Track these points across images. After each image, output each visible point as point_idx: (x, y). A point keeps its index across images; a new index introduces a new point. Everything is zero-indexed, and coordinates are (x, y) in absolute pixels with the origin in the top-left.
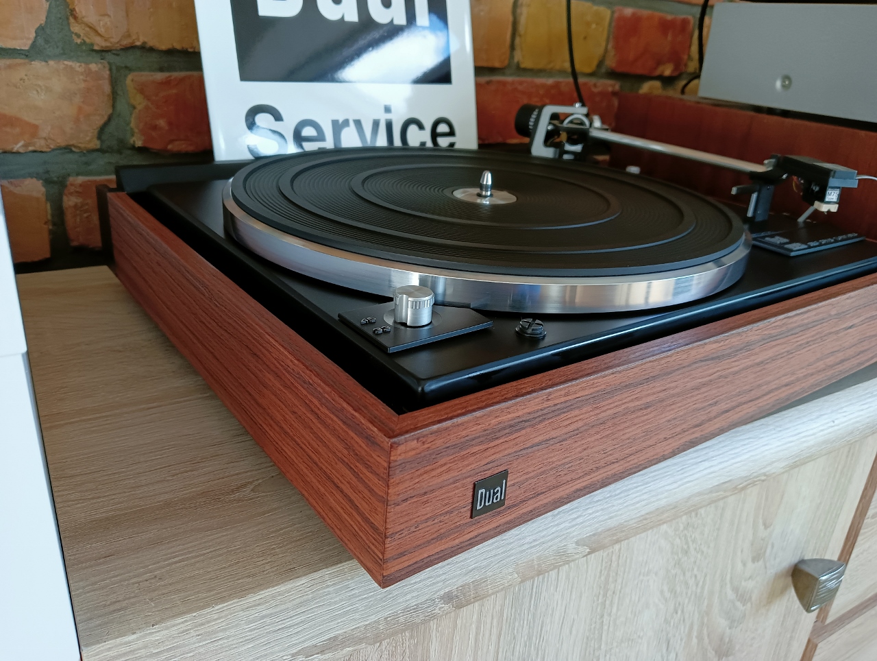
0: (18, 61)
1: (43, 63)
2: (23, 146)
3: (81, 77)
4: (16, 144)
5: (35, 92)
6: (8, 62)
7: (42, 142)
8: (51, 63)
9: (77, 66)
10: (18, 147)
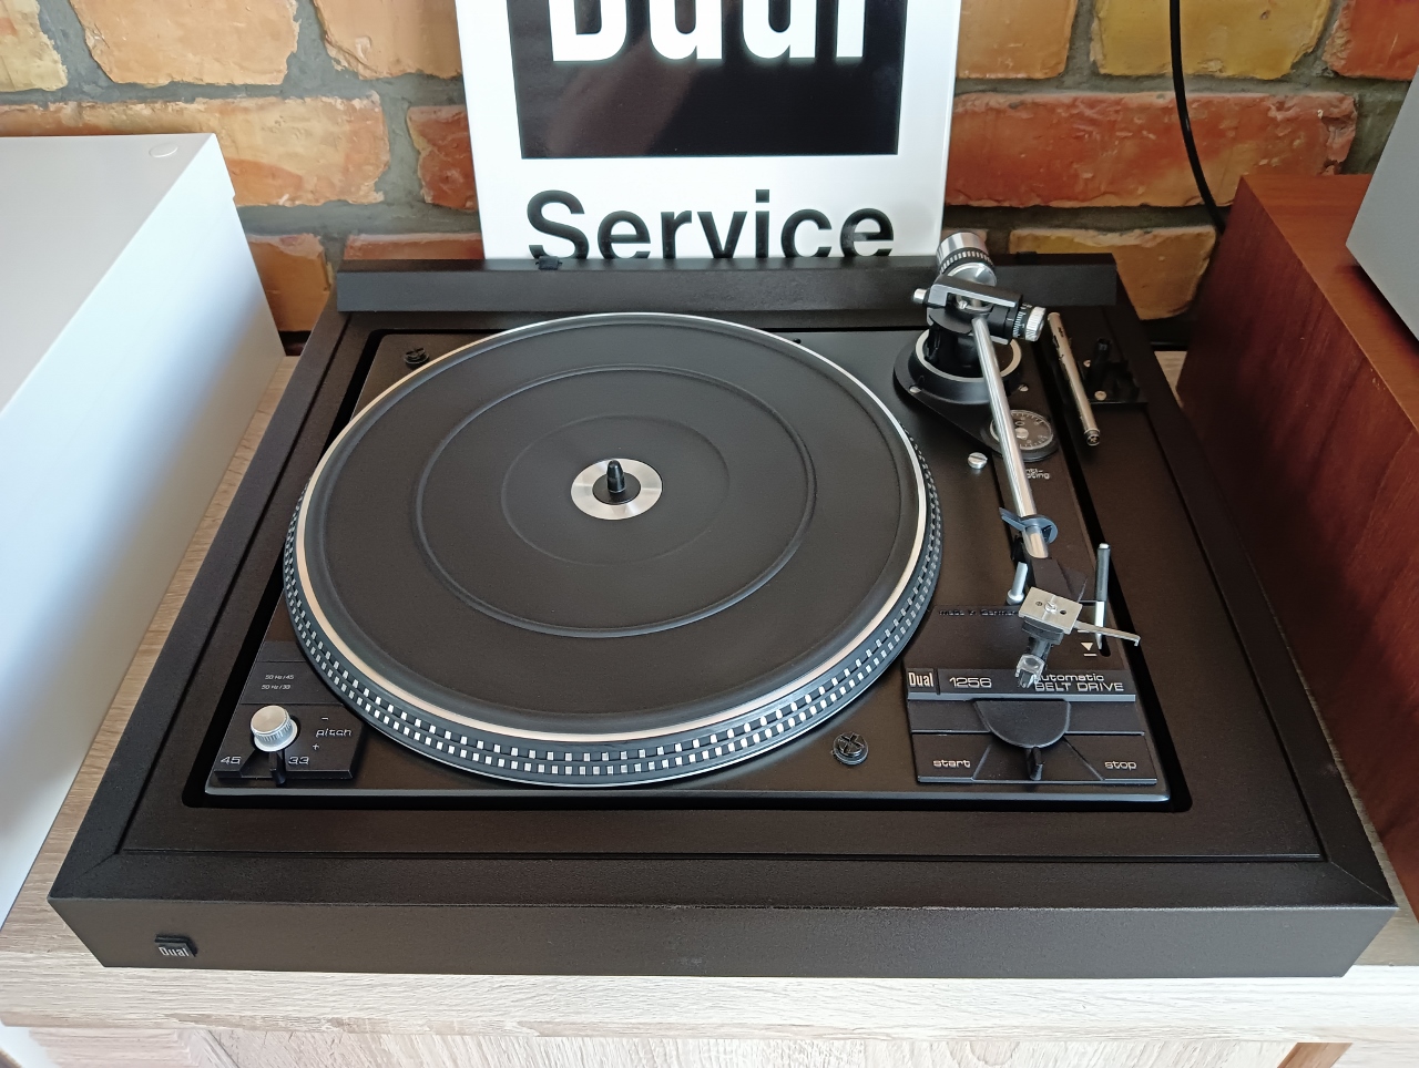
0: (272, 99)
1: (300, 101)
2: (290, 199)
3: (345, 117)
4: (280, 197)
5: (294, 136)
6: (261, 101)
7: (310, 196)
8: (308, 100)
9: (339, 103)
10: (283, 200)
